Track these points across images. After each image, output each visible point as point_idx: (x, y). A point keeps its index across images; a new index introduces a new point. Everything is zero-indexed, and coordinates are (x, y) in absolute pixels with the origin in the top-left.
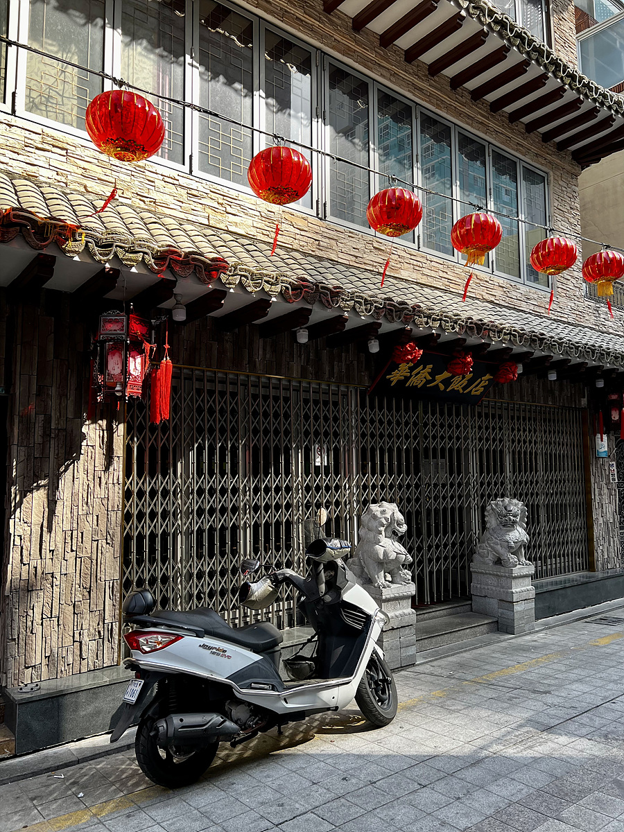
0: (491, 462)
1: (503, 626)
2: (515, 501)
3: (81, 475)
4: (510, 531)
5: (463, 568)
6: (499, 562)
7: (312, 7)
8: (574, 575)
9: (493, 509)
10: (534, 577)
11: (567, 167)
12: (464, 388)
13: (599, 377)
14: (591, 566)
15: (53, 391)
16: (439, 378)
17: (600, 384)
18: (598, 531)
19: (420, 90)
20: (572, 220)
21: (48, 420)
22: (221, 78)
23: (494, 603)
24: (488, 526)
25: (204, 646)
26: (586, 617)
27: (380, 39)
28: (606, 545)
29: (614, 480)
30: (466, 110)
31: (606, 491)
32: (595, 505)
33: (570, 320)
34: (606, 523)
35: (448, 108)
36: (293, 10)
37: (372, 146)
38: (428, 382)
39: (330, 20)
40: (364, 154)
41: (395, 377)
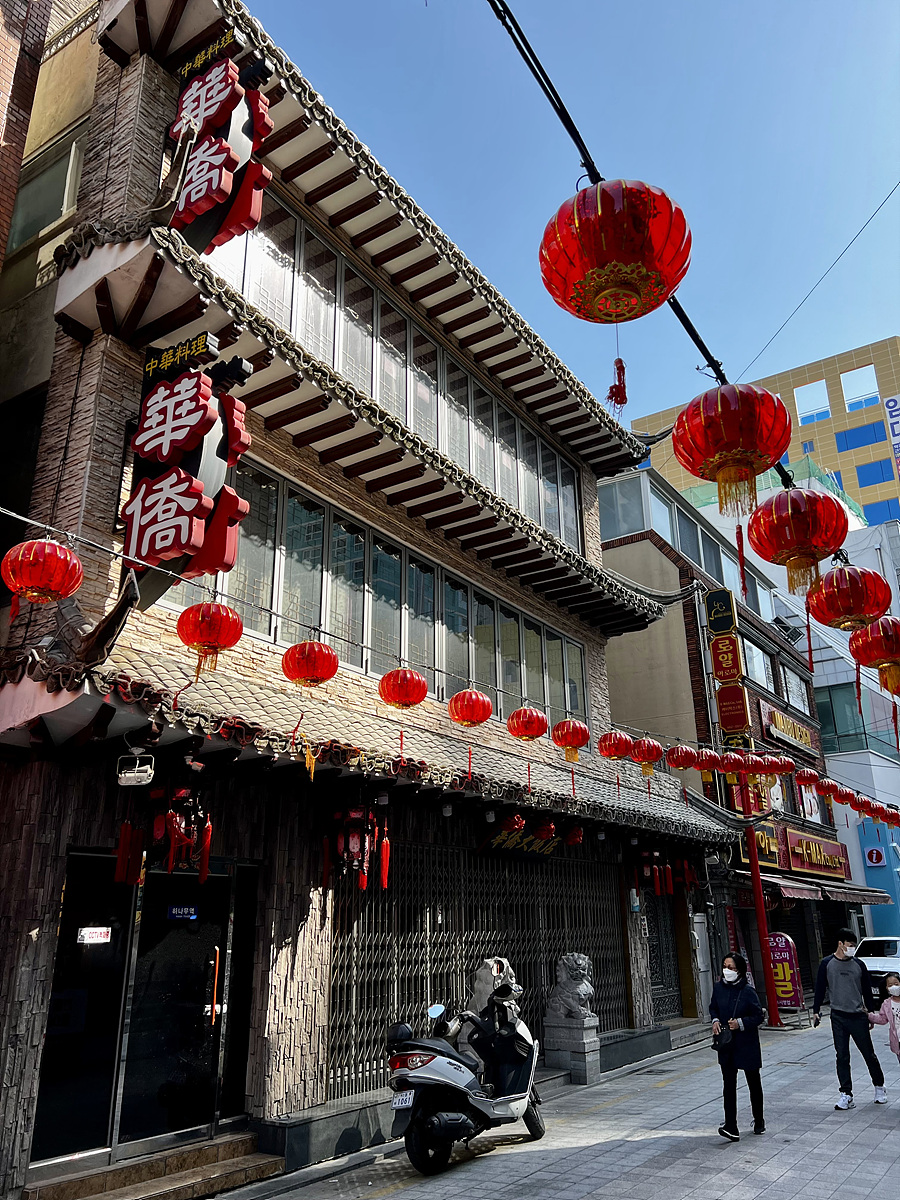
0: (554, 922)
1: (576, 1078)
2: (582, 955)
3: (308, 934)
4: (580, 984)
5: (537, 1021)
6: (570, 1014)
7: (438, 536)
8: (618, 1032)
9: (564, 963)
10: (599, 1029)
11: (597, 639)
12: (540, 849)
13: (635, 836)
14: (631, 1024)
15: (295, 863)
17: (635, 842)
18: (635, 987)
19: (500, 588)
20: (602, 685)
21: (292, 889)
22: (383, 598)
23: (566, 1056)
24: (559, 980)
25: (450, 1063)
26: (636, 1071)
28: (642, 1000)
29: (645, 934)
30: (530, 601)
31: (639, 946)
32: (632, 959)
33: (605, 778)
34: (640, 978)
35: (517, 600)
36: (427, 540)
37: (470, 638)
39: (448, 544)
40: (465, 644)
41: (496, 841)
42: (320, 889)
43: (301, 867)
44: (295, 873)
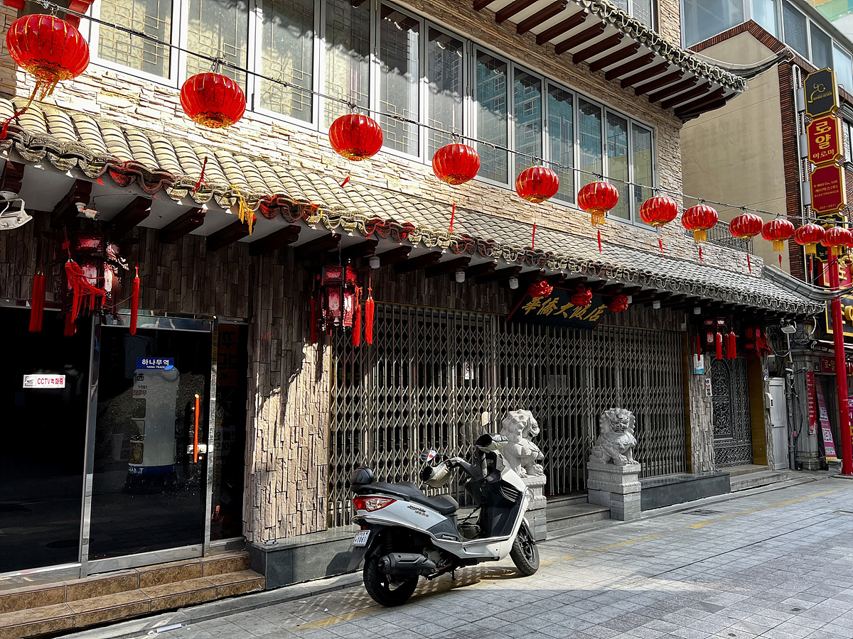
0: (605, 378)
1: (614, 514)
2: (625, 411)
3: (302, 385)
4: (621, 435)
6: (611, 461)
7: (464, 7)
8: (674, 476)
9: (606, 417)
10: (641, 475)
11: (671, 122)
12: (583, 316)
13: (697, 306)
14: (688, 468)
15: (283, 321)
16: (564, 308)
17: (698, 311)
18: (695, 438)
19: (548, 66)
20: (674, 168)
21: (279, 344)
22: (396, 70)
23: (606, 496)
25: (410, 507)
26: (684, 510)
27: (517, 28)
28: (702, 450)
29: (709, 394)
30: (585, 80)
31: (702, 404)
32: (693, 415)
33: (673, 255)
34: (702, 432)
35: (570, 79)
36: (450, 10)
37: (509, 116)
38: (555, 311)
39: (478, 15)
40: (503, 122)
41: (529, 307)
42: (316, 345)
43: (290, 325)
44: (283, 331)
